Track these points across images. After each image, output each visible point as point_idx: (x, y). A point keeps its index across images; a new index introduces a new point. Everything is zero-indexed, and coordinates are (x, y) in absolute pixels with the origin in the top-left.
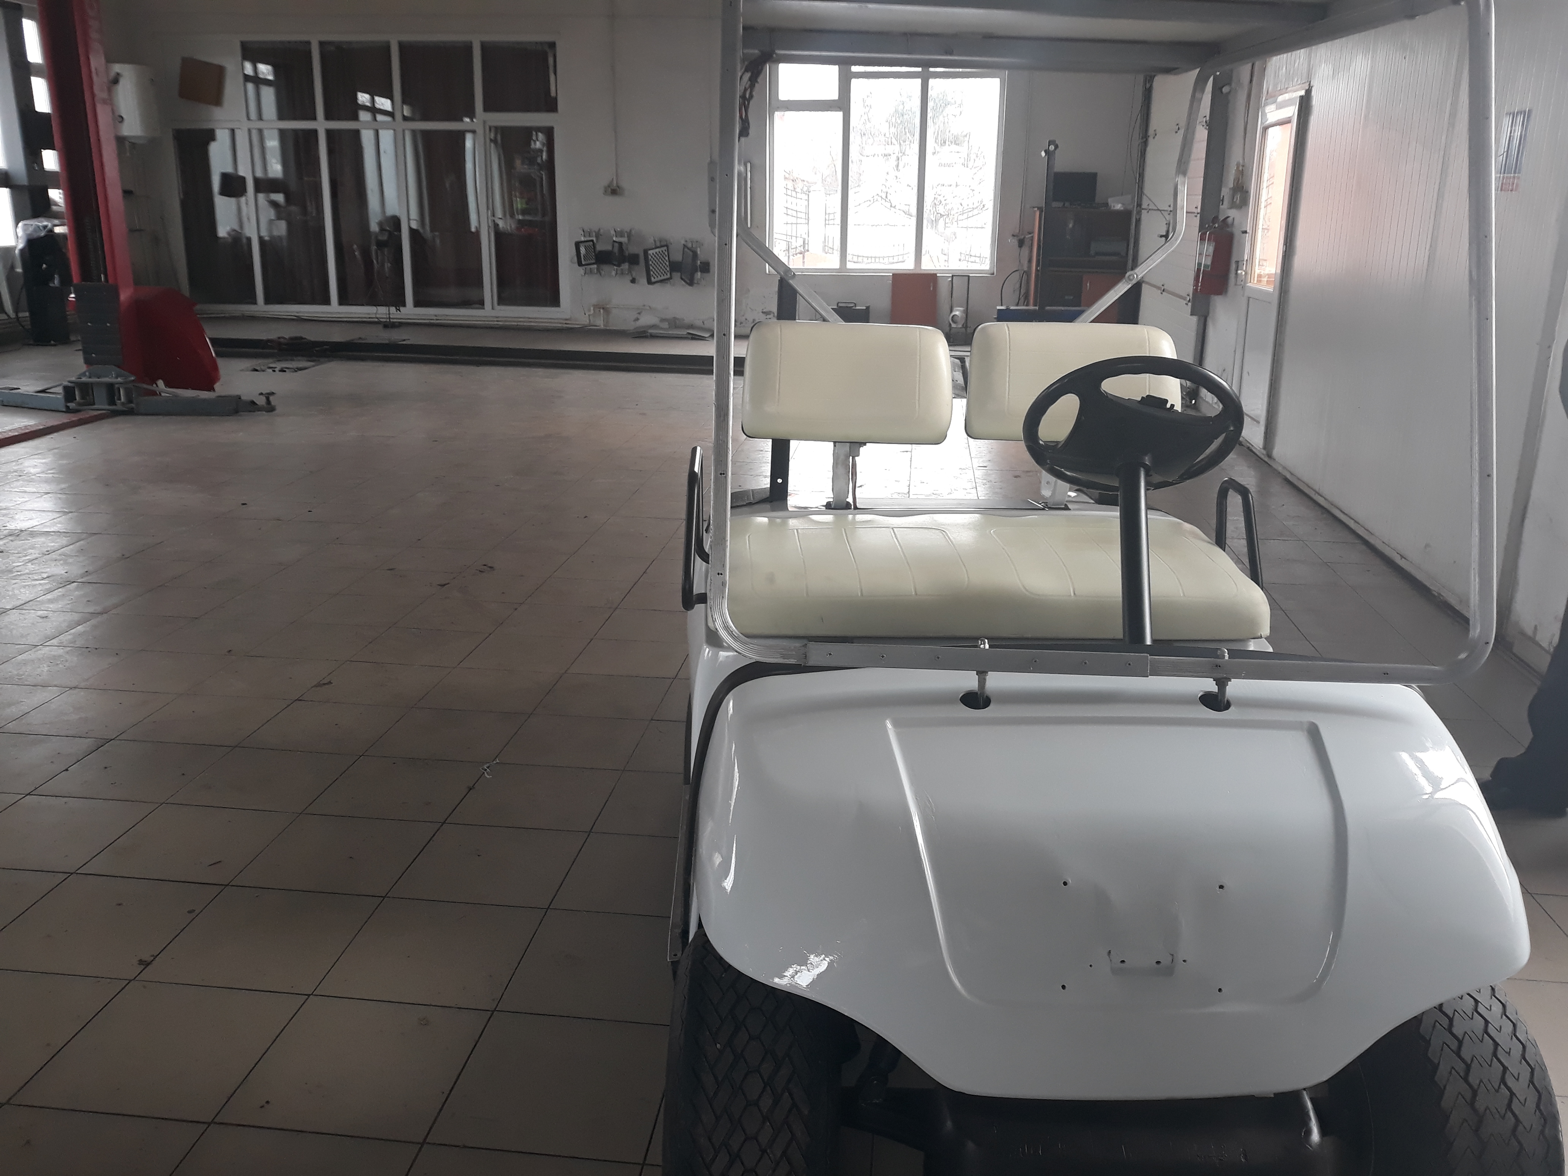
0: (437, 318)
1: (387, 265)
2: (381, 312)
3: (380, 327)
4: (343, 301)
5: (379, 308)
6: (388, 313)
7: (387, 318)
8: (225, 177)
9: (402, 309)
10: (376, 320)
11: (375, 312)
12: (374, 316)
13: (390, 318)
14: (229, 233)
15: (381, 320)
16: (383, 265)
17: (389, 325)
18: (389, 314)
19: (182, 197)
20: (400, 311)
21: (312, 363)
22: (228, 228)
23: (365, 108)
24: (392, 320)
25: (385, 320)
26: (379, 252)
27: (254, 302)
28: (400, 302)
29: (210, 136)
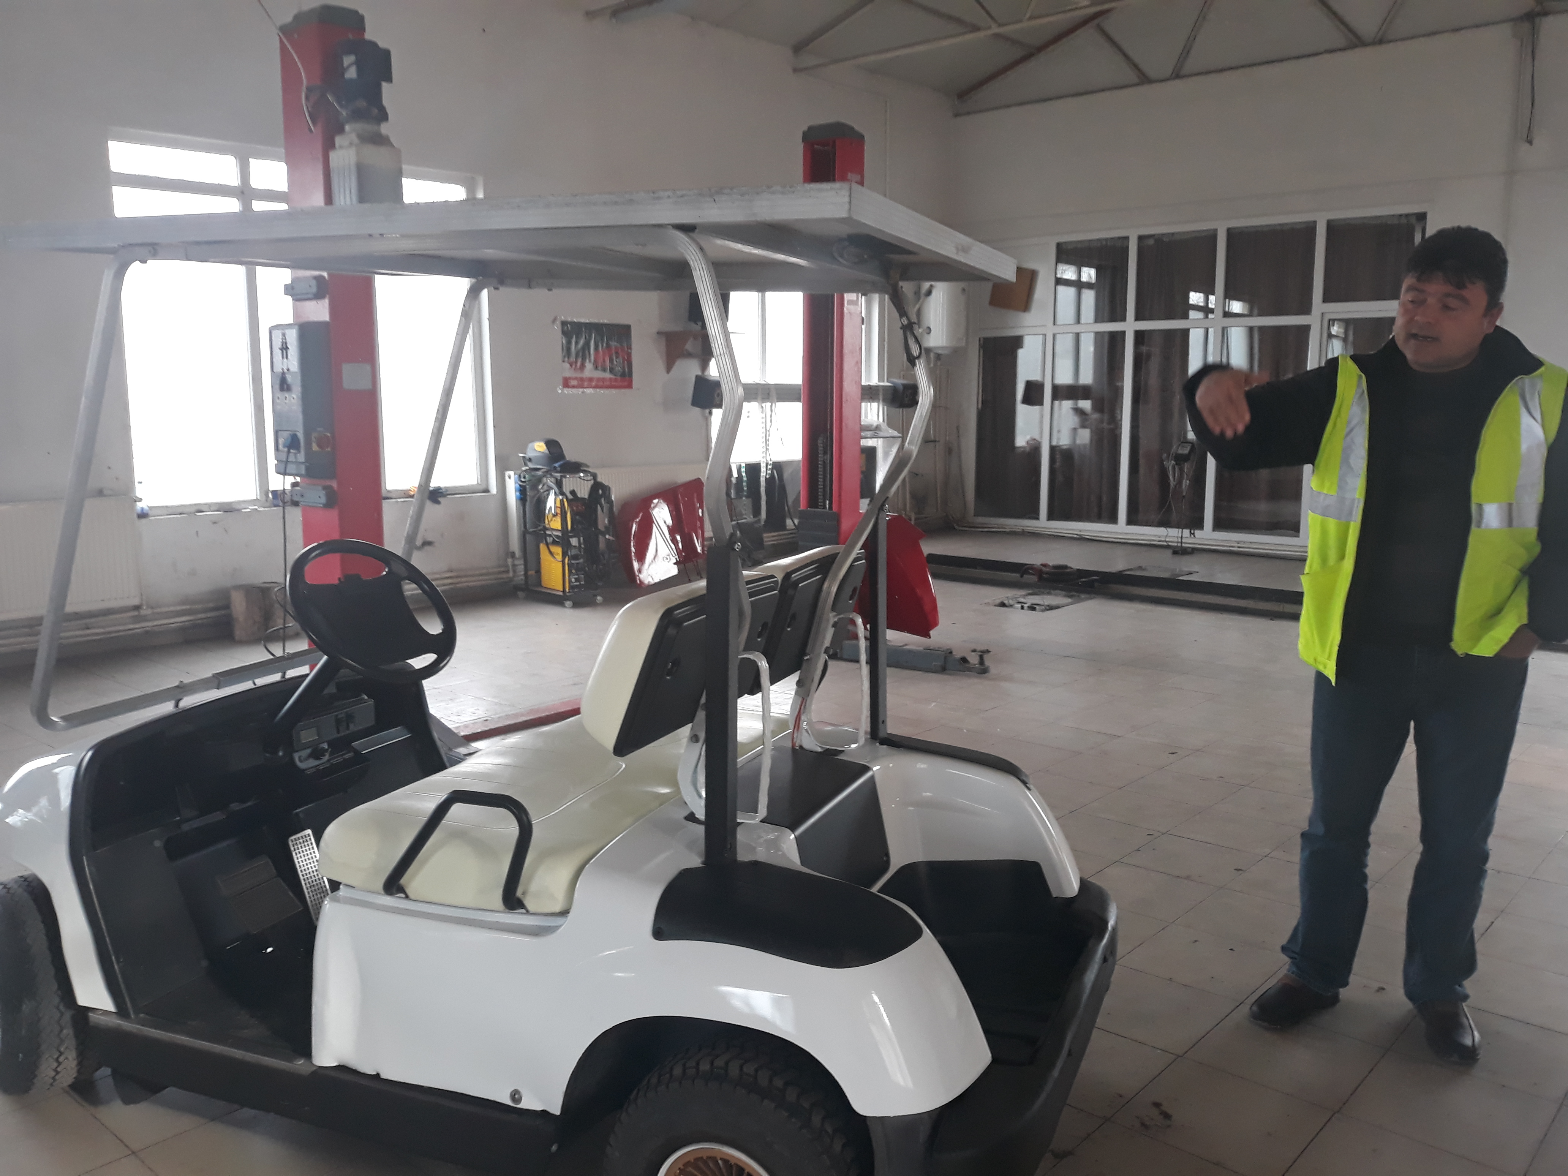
0: (1239, 545)
1: (1186, 482)
2: (1172, 535)
3: (1170, 552)
4: (1130, 521)
5: (1169, 530)
6: (1180, 535)
7: (1178, 543)
8: (1029, 385)
9: (1198, 533)
10: (1165, 544)
11: (1166, 534)
12: (1163, 539)
13: (1182, 543)
14: (1028, 442)
15: (1170, 544)
16: (1180, 482)
17: (1180, 551)
18: (1182, 537)
19: (980, 406)
20: (1194, 536)
21: (1069, 600)
22: (1028, 437)
23: (1196, 308)
24: (1183, 545)
25: (1176, 544)
26: (1177, 468)
27: (1037, 518)
28: (1197, 523)
29: (1017, 342)
